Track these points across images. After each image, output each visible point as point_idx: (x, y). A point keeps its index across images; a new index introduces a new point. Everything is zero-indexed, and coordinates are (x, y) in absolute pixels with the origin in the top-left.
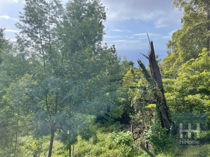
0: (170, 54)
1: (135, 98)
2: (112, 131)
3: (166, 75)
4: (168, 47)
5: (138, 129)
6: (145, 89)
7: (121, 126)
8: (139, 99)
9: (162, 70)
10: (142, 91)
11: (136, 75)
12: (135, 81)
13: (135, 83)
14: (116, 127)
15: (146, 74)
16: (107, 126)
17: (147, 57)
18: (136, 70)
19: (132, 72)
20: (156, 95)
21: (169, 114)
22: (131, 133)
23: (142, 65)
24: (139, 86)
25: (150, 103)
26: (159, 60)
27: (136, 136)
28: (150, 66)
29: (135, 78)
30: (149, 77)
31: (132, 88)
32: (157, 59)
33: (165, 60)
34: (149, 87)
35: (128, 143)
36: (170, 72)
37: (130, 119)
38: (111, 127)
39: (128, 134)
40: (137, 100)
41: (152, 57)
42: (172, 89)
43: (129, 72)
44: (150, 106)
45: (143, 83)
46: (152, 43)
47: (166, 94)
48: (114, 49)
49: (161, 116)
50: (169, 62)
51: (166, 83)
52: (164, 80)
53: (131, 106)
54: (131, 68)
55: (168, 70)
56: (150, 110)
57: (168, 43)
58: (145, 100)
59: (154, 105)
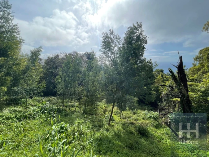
0: (195, 66)
1: (164, 93)
2: (145, 110)
3: (191, 79)
4: (195, 60)
5: (163, 112)
6: (172, 87)
7: (151, 108)
8: (167, 94)
9: (187, 76)
10: (170, 89)
11: (165, 78)
12: (163, 82)
13: (164, 83)
14: (147, 108)
15: (174, 78)
16: (142, 106)
17: (176, 67)
18: (165, 75)
19: (162, 76)
20: (181, 93)
21: (191, 107)
22: (158, 113)
23: (171, 72)
24: (168, 85)
25: (175, 97)
26: (185, 69)
27: (161, 116)
28: (178, 73)
29: (163, 80)
30: (177, 80)
31: (162, 86)
32: (184, 68)
33: (190, 69)
34: (176, 86)
35: (156, 119)
36: (195, 78)
37: (158, 105)
38: (144, 107)
39: (156, 113)
40: (165, 94)
41: (180, 67)
42: (196, 90)
43: (160, 76)
44: (175, 99)
45: (171, 84)
46: (181, 57)
47: (190, 93)
48: (151, 61)
49: (184, 107)
50: (194, 71)
51: (191, 85)
52: (189, 83)
53: (160, 97)
54: (161, 74)
55: (193, 76)
56: (174, 102)
57: (195, 57)
58: (172, 95)
59: (179, 99)
